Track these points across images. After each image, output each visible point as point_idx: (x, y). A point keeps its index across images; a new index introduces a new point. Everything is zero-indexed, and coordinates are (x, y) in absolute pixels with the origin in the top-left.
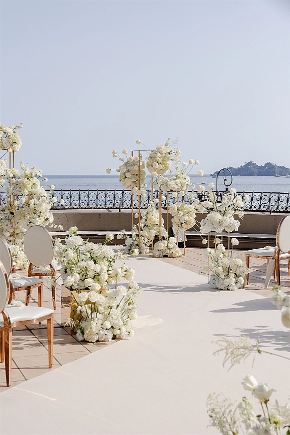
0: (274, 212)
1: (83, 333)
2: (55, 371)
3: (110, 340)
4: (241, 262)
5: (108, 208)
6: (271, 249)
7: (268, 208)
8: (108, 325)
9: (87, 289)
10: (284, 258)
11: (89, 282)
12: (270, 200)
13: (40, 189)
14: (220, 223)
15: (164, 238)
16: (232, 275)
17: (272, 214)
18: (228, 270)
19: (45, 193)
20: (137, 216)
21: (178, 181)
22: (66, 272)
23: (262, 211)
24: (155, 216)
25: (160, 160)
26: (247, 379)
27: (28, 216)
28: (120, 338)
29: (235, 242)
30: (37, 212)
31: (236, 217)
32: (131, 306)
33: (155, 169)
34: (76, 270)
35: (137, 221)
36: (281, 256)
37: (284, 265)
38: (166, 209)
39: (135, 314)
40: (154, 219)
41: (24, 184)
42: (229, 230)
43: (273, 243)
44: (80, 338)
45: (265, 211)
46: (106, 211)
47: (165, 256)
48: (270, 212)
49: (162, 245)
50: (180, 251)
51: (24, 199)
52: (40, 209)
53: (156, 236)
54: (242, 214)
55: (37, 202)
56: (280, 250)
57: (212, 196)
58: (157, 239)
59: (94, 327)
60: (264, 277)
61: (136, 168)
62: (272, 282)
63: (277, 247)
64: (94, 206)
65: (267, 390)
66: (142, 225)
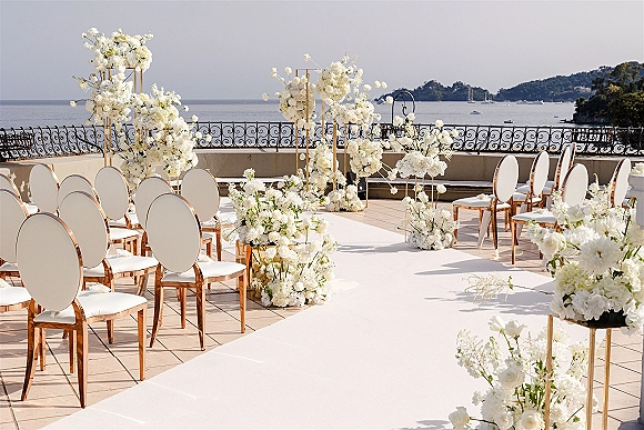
0: (483, 151)
1: (271, 297)
2: (249, 336)
3: (303, 304)
4: (448, 214)
5: (260, 147)
6: (486, 198)
7: (475, 146)
8: (300, 286)
9: (273, 244)
10: (502, 210)
11: (274, 236)
12: (477, 136)
13: (179, 122)
14: (422, 165)
15: (341, 187)
16: (437, 231)
17: (481, 154)
18: (432, 225)
19: (186, 127)
20: (303, 157)
21: (359, 110)
22: (244, 223)
23: (468, 151)
24: (327, 157)
25: (335, 83)
26: (494, 319)
27: (165, 157)
28: (313, 303)
29: (441, 188)
30: (176, 152)
31: (442, 158)
32: (325, 265)
33: (328, 95)
34: (259, 222)
35: (304, 164)
36: (498, 207)
37: (501, 221)
38: (342, 147)
39: (331, 274)
40: (326, 161)
41: (158, 115)
42: (433, 175)
43: (488, 191)
44: (267, 303)
45: (471, 151)
46: (258, 151)
47: (342, 210)
48: (478, 151)
49: (338, 195)
50: (361, 204)
51: (158, 136)
52: (181, 148)
53: (328, 183)
54: (449, 154)
55: (177, 139)
56: (497, 199)
57: (411, 130)
58: (329, 188)
59: (284, 290)
60: (477, 235)
61: (303, 93)
62: (487, 241)
63: (493, 195)
64: (242, 144)
65: (518, 325)
66: (310, 169)
